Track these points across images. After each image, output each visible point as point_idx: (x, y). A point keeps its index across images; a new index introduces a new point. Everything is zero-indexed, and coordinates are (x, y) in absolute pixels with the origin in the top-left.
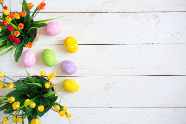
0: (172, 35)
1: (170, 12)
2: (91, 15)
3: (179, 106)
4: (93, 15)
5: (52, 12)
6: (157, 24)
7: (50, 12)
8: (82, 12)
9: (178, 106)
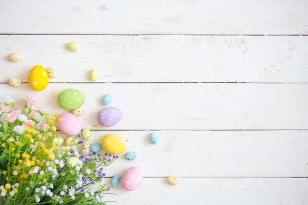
0: (265, 69)
1: (263, 35)
2: (146, 38)
3: (274, 176)
4: (148, 38)
5: (87, 34)
6: (244, 53)
7: (85, 33)
8: (132, 34)
9: (272, 176)
